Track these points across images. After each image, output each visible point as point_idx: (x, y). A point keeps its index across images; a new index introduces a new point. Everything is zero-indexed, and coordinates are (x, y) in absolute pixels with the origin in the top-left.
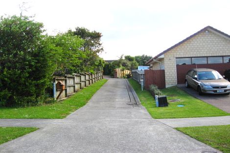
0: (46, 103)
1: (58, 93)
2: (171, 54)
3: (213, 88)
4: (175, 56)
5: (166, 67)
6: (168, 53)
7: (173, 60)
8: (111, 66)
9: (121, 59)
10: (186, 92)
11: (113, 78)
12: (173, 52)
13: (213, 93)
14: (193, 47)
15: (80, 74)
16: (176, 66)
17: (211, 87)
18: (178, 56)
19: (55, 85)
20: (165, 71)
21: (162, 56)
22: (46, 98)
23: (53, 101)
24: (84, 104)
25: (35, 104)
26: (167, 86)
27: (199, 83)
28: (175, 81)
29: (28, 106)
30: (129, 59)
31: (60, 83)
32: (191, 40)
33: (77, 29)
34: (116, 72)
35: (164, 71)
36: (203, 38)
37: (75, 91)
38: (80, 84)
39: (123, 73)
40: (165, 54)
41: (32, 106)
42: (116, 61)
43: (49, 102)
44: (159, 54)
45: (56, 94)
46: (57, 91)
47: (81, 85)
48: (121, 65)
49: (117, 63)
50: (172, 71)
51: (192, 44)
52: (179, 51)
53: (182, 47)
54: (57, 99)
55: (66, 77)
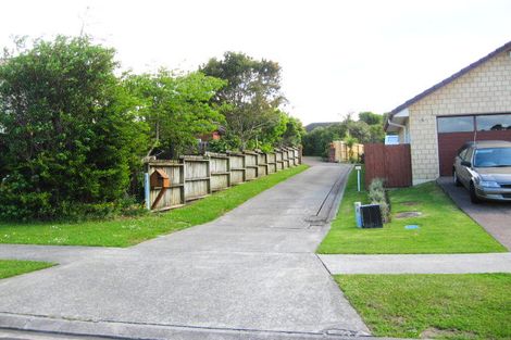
0: (127, 215)
1: (156, 194)
2: (425, 107)
3: (503, 186)
4: (436, 113)
5: (412, 138)
6: (418, 106)
7: (430, 122)
8: (325, 136)
9: (348, 121)
10: (447, 195)
11: (327, 161)
12: (429, 102)
13: (502, 198)
14: (477, 90)
15: (228, 154)
16: (436, 136)
17: (496, 185)
18: (441, 113)
19: (147, 179)
20: (412, 147)
21: (404, 113)
22: (126, 205)
23: (142, 212)
24: (211, 219)
25: (100, 216)
26: (415, 182)
27: (474, 174)
28: (434, 171)
29: (84, 220)
30: (369, 119)
31: (158, 174)
32: (473, 75)
33: (227, 57)
34: (334, 150)
35: (409, 146)
36: (503, 68)
37: (209, 191)
38: (228, 175)
39: (351, 152)
40: (412, 108)
41: (94, 219)
42: (335, 125)
43: (134, 213)
44: (395, 108)
45: (150, 198)
46: (152, 189)
47: (228, 178)
48: (348, 134)
49: (339, 130)
50: (428, 147)
51: (475, 85)
52: (445, 101)
53: (452, 91)
54: (153, 207)
55: (181, 161)
